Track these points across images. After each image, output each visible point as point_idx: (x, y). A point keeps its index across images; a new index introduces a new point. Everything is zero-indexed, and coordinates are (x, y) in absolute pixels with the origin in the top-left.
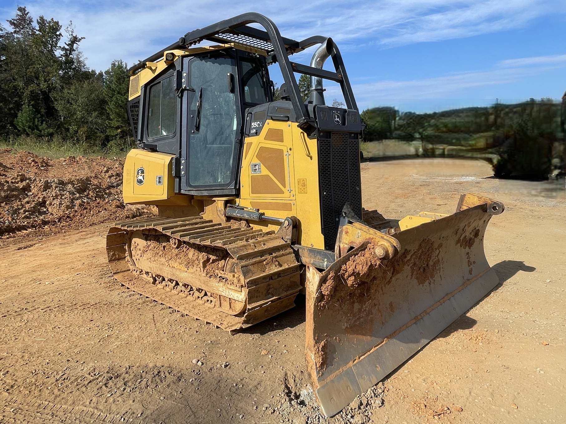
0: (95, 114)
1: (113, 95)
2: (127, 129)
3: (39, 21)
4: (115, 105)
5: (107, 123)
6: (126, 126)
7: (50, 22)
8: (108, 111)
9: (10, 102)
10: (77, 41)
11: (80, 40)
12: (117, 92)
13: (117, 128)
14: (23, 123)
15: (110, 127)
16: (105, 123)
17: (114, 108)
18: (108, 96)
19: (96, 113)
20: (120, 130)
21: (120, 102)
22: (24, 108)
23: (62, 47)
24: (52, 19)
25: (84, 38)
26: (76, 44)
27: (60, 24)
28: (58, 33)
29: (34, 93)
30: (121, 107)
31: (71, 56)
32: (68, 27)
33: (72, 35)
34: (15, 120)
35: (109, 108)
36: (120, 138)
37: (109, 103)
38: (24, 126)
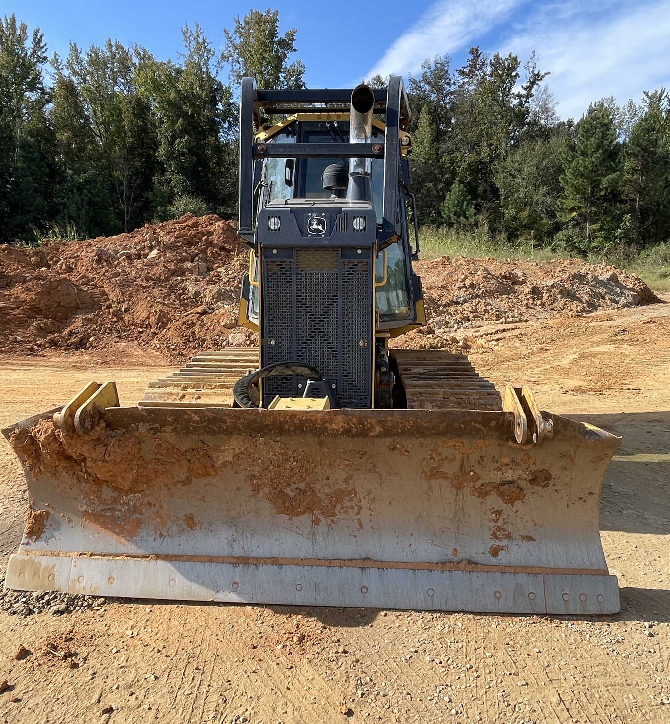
0: (543, 190)
1: (574, 157)
2: (586, 212)
3: (493, 61)
4: (573, 174)
5: (559, 203)
6: (586, 207)
7: (507, 59)
8: (562, 184)
9: (440, 181)
10: (538, 80)
11: (543, 77)
12: (580, 153)
13: (573, 210)
14: (449, 209)
15: (562, 208)
16: (556, 204)
17: (571, 179)
18: (567, 160)
19: (545, 189)
20: (575, 214)
21: (582, 169)
22: (453, 188)
23: (515, 94)
24: (510, 55)
25: (549, 73)
26: (537, 84)
27: (519, 60)
28: (514, 74)
29: (472, 166)
30: (582, 176)
31: (527, 105)
32: (529, 62)
33: (532, 72)
34: (442, 204)
35: (563, 179)
36: (573, 226)
37: (566, 171)
38: (449, 213)
